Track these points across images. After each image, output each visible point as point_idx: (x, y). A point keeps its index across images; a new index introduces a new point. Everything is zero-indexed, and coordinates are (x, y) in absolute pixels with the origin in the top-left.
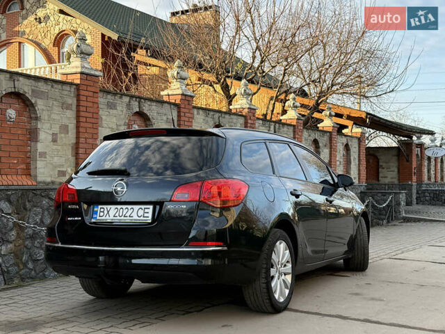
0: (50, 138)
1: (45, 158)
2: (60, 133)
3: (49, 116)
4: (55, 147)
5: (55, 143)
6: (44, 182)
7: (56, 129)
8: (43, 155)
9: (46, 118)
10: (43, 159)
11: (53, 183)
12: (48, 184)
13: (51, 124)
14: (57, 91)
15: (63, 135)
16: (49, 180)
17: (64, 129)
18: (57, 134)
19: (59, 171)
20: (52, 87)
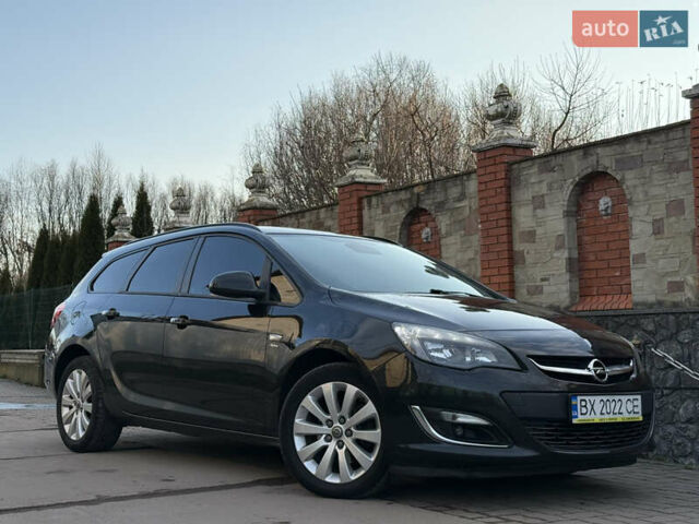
0: (649, 229)
1: (644, 262)
2: (668, 216)
3: (646, 193)
4: (659, 242)
5: (659, 236)
6: (644, 304)
7: (660, 212)
8: (641, 258)
9: (641, 196)
10: (640, 265)
11: (660, 303)
12: (651, 306)
13: (650, 205)
14: (658, 146)
15: (673, 219)
16: (652, 299)
17: (676, 207)
18: (662, 219)
19: (670, 283)
20: (649, 142)
